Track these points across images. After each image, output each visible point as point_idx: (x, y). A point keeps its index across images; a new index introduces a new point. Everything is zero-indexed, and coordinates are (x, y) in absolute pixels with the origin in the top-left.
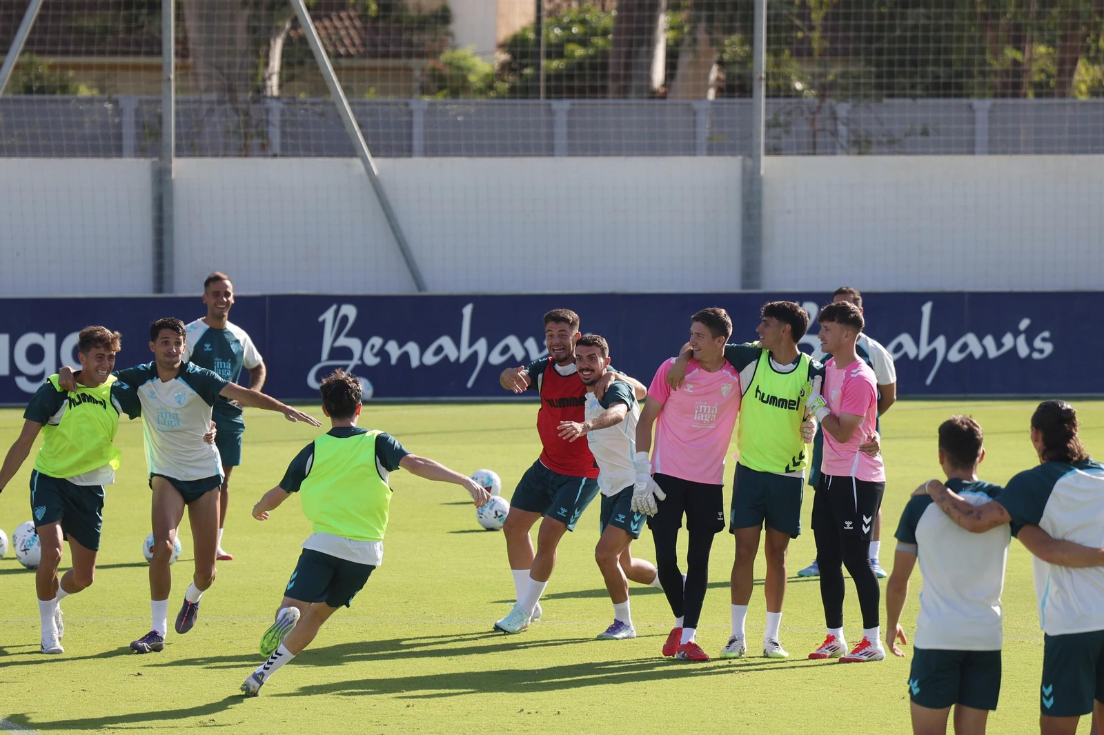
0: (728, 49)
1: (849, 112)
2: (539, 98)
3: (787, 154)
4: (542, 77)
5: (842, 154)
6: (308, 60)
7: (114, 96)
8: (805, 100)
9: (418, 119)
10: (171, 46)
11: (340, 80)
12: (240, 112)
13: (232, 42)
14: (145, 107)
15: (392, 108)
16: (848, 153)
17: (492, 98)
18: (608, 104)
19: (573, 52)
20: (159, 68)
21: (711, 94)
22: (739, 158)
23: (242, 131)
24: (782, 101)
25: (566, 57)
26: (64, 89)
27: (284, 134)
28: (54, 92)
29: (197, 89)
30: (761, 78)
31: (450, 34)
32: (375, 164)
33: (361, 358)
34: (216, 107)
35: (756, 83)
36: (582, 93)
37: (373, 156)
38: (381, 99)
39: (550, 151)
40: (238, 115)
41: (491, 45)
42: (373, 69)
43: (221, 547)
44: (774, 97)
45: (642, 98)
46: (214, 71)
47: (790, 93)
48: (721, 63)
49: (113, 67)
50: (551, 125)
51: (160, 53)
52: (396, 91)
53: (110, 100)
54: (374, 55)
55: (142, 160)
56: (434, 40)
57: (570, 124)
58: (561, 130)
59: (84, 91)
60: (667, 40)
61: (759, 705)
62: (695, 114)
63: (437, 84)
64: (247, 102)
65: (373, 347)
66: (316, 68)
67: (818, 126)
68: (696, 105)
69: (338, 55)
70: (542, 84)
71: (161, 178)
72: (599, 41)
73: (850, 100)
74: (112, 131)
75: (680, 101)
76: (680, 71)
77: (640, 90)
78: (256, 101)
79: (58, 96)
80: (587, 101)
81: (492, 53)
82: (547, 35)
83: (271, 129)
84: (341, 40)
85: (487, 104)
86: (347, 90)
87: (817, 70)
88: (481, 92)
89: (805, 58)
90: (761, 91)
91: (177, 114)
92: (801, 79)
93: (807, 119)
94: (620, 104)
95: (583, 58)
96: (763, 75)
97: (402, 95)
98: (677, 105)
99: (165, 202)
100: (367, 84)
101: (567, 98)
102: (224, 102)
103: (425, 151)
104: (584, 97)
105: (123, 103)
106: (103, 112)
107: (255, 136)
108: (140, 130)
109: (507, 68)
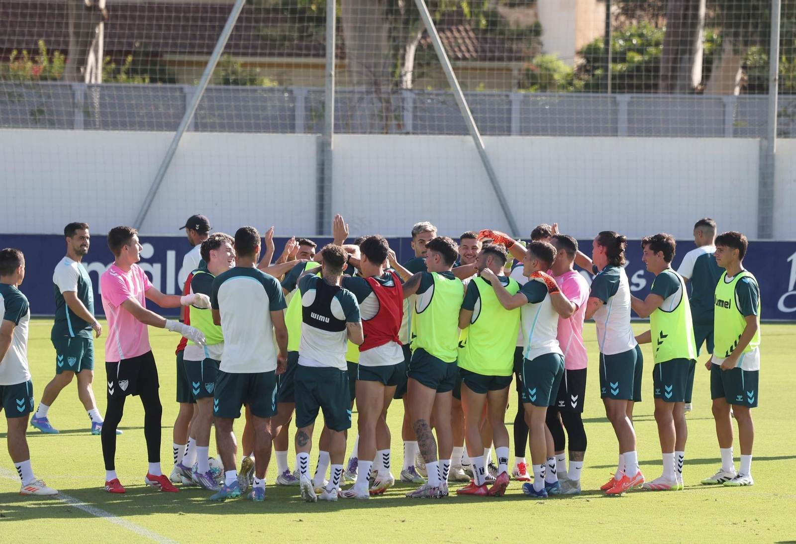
0: (750, 57)
2: (606, 92)
4: (610, 77)
7: (290, 87)
9: (516, 107)
10: (332, 50)
11: (457, 77)
12: (383, 100)
13: (378, 47)
14: (312, 96)
15: (496, 99)
17: (572, 92)
19: (633, 57)
20: (323, 66)
21: (737, 91)
22: (758, 139)
23: (384, 114)
24: (791, 96)
25: (629, 62)
26: (253, 81)
27: (415, 117)
28: (245, 84)
29: (351, 83)
30: (775, 80)
31: (541, 44)
32: (482, 140)
34: (365, 96)
35: (771, 84)
36: (639, 89)
37: (481, 135)
38: (488, 92)
39: (615, 132)
40: (382, 102)
41: (572, 52)
42: (483, 69)
44: (784, 93)
45: (684, 93)
46: (364, 69)
48: (744, 67)
49: (289, 65)
50: (615, 112)
51: (324, 55)
52: (499, 86)
53: (287, 90)
54: (483, 59)
55: (309, 135)
56: (528, 48)
57: (630, 113)
58: (623, 116)
59: (267, 83)
60: (704, 50)
62: (724, 106)
63: (531, 81)
64: (387, 93)
66: (440, 67)
68: (725, 99)
69: (457, 58)
70: (609, 82)
71: (323, 149)
72: (652, 50)
74: (288, 113)
75: (713, 96)
76: (713, 74)
77: (683, 88)
78: (394, 92)
79: (248, 87)
80: (643, 95)
81: (572, 58)
82: (614, 45)
83: (405, 113)
84: (459, 47)
85: (568, 97)
86: (461, 84)
88: (563, 87)
90: (775, 89)
91: (336, 101)
94: (668, 98)
95: (639, 62)
96: (777, 78)
97: (504, 89)
98: (711, 99)
99: (326, 167)
100: (478, 80)
101: (628, 92)
102: (371, 93)
103: (521, 132)
104: (641, 93)
105: (296, 92)
106: (282, 100)
107: (393, 119)
108: (308, 113)
109: (583, 69)
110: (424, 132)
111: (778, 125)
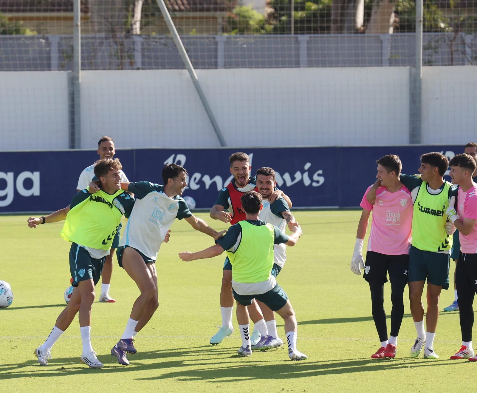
0: (401, 4)
1: (472, 40)
2: (291, 34)
3: (435, 65)
4: (293, 22)
5: (468, 65)
6: (157, 13)
7: (46, 35)
8: (446, 33)
9: (221, 47)
10: (78, 6)
11: (175, 25)
12: (118, 44)
13: (113, 3)
14: (64, 42)
15: (206, 40)
16: (472, 65)
17: (264, 34)
18: (331, 37)
19: (310, 6)
20: (72, 19)
21: (391, 30)
22: (408, 67)
23: (119, 54)
24: (433, 34)
25: (307, 10)
26: (17, 31)
27: (143, 56)
28: (11, 34)
29: (93, 31)
30: (420, 21)
32: (195, 72)
33: (189, 186)
34: (104, 41)
35: (417, 24)
36: (315, 30)
37: (195, 68)
38: (199, 35)
39: (297, 64)
40: (117, 45)
41: (263, 3)
42: (194, 18)
43: (109, 295)
44: (428, 31)
45: (351, 33)
46: (103, 20)
47: (438, 30)
48: (397, 12)
49: (45, 18)
50: (297, 49)
51: (72, 10)
52: (208, 31)
53: (44, 38)
54: (195, 10)
55: (62, 72)
57: (309, 49)
58: (303, 52)
59: (29, 33)
61: (421, 386)
62: (382, 42)
63: (232, 26)
64: (121, 38)
65: (195, 179)
66: (161, 17)
67: (454, 48)
68: (382, 37)
69: (174, 10)
70: (293, 26)
71: (73, 82)
73: (473, 33)
74: (45, 55)
75: (373, 35)
76: (373, 17)
77: (349, 29)
78: (127, 37)
79: (14, 36)
80: (319, 35)
81: (264, 8)
83: (136, 53)
85: (261, 38)
86: (179, 30)
87: (453, 16)
88: (257, 30)
89: (446, 9)
90: (420, 29)
91: (82, 45)
92: (443, 21)
93: (448, 44)
94: (338, 37)
95: (315, 10)
96: (422, 19)
97: (212, 33)
98: (371, 37)
99: (75, 96)
100: (191, 27)
101: (307, 33)
102: (109, 38)
103: (225, 65)
104: (317, 33)
105: (51, 39)
106: (40, 45)
107: (127, 58)
108: (61, 55)
109: (272, 16)
110: (150, 67)
111: (423, 56)
